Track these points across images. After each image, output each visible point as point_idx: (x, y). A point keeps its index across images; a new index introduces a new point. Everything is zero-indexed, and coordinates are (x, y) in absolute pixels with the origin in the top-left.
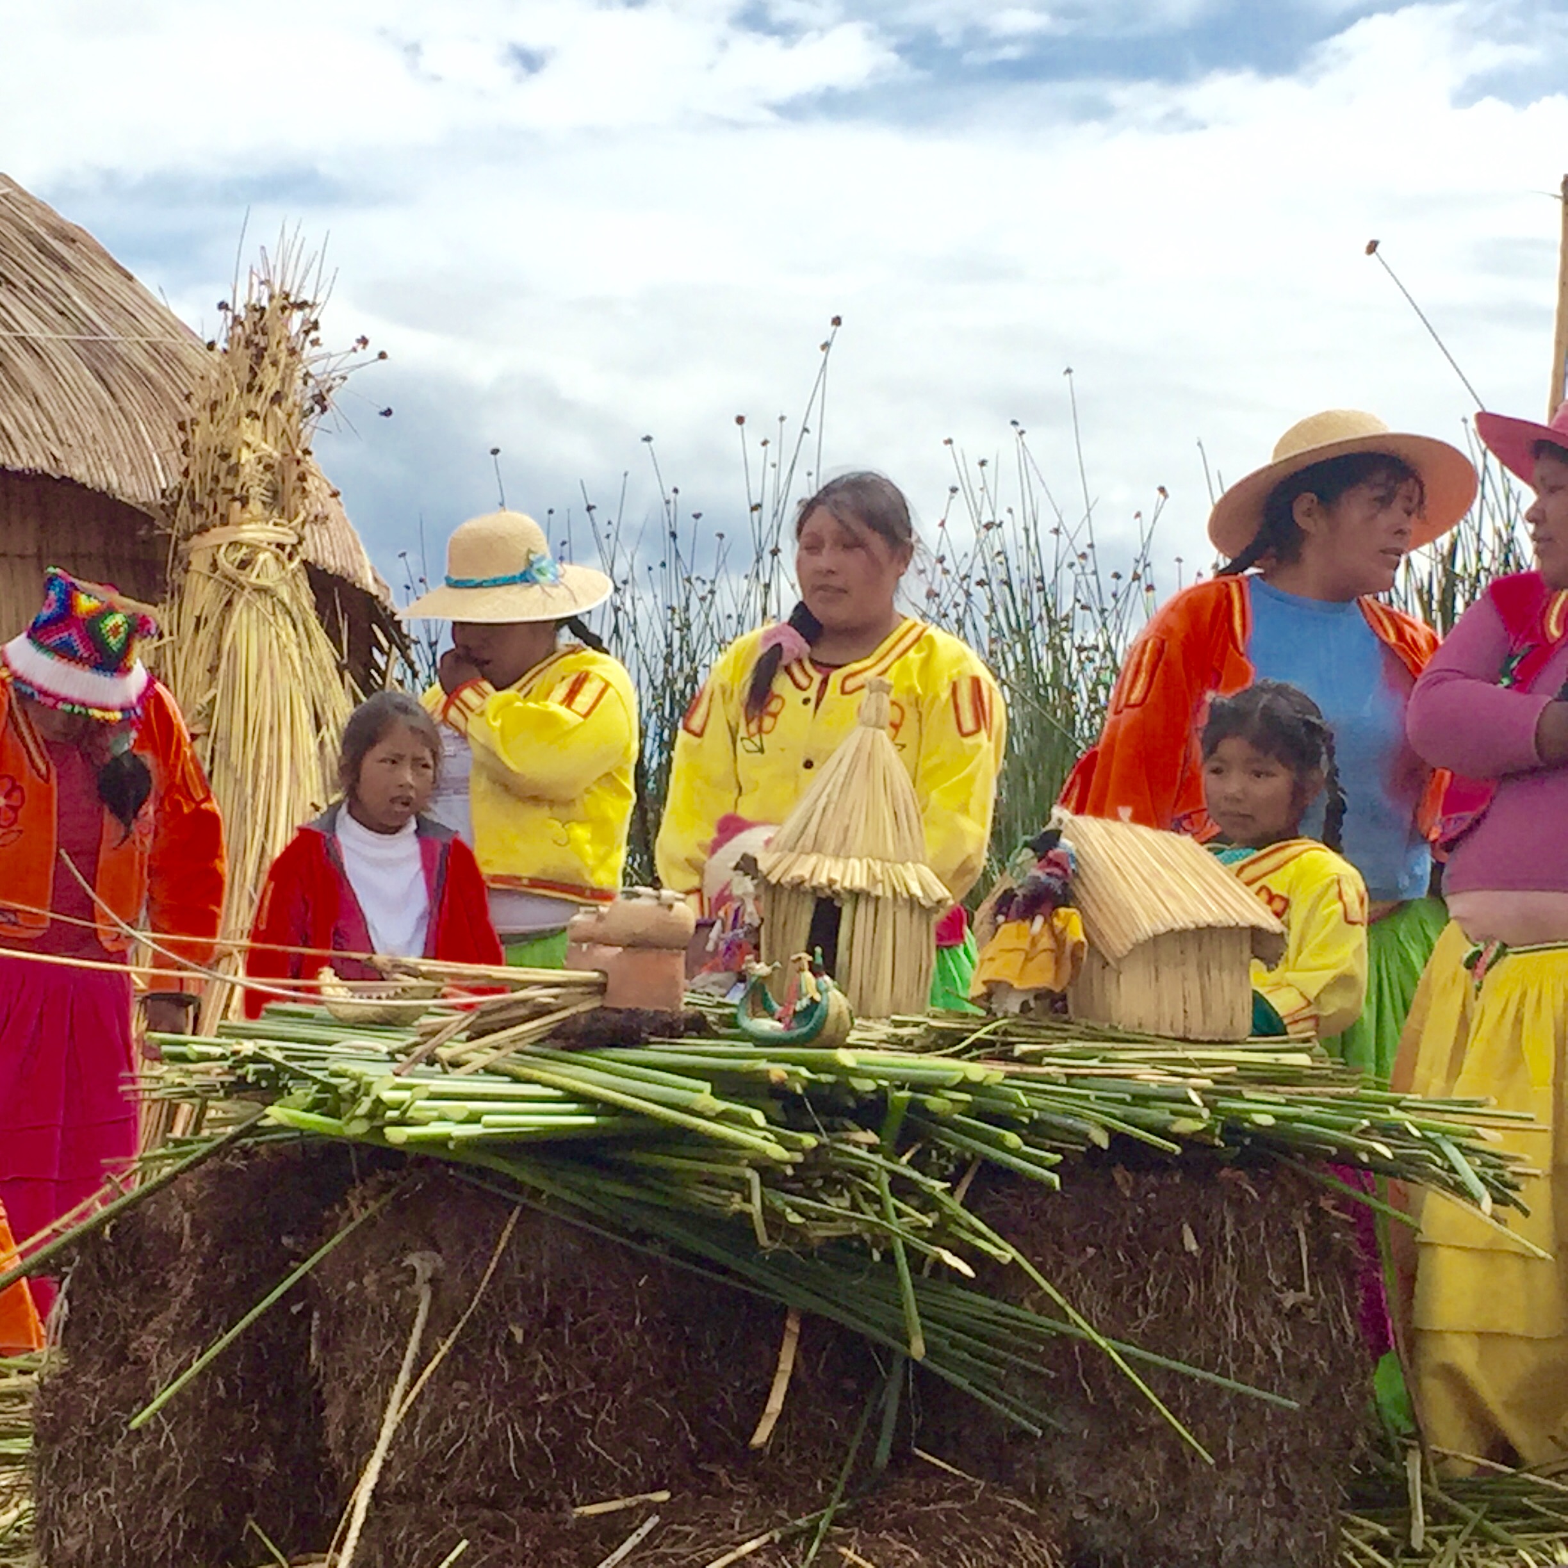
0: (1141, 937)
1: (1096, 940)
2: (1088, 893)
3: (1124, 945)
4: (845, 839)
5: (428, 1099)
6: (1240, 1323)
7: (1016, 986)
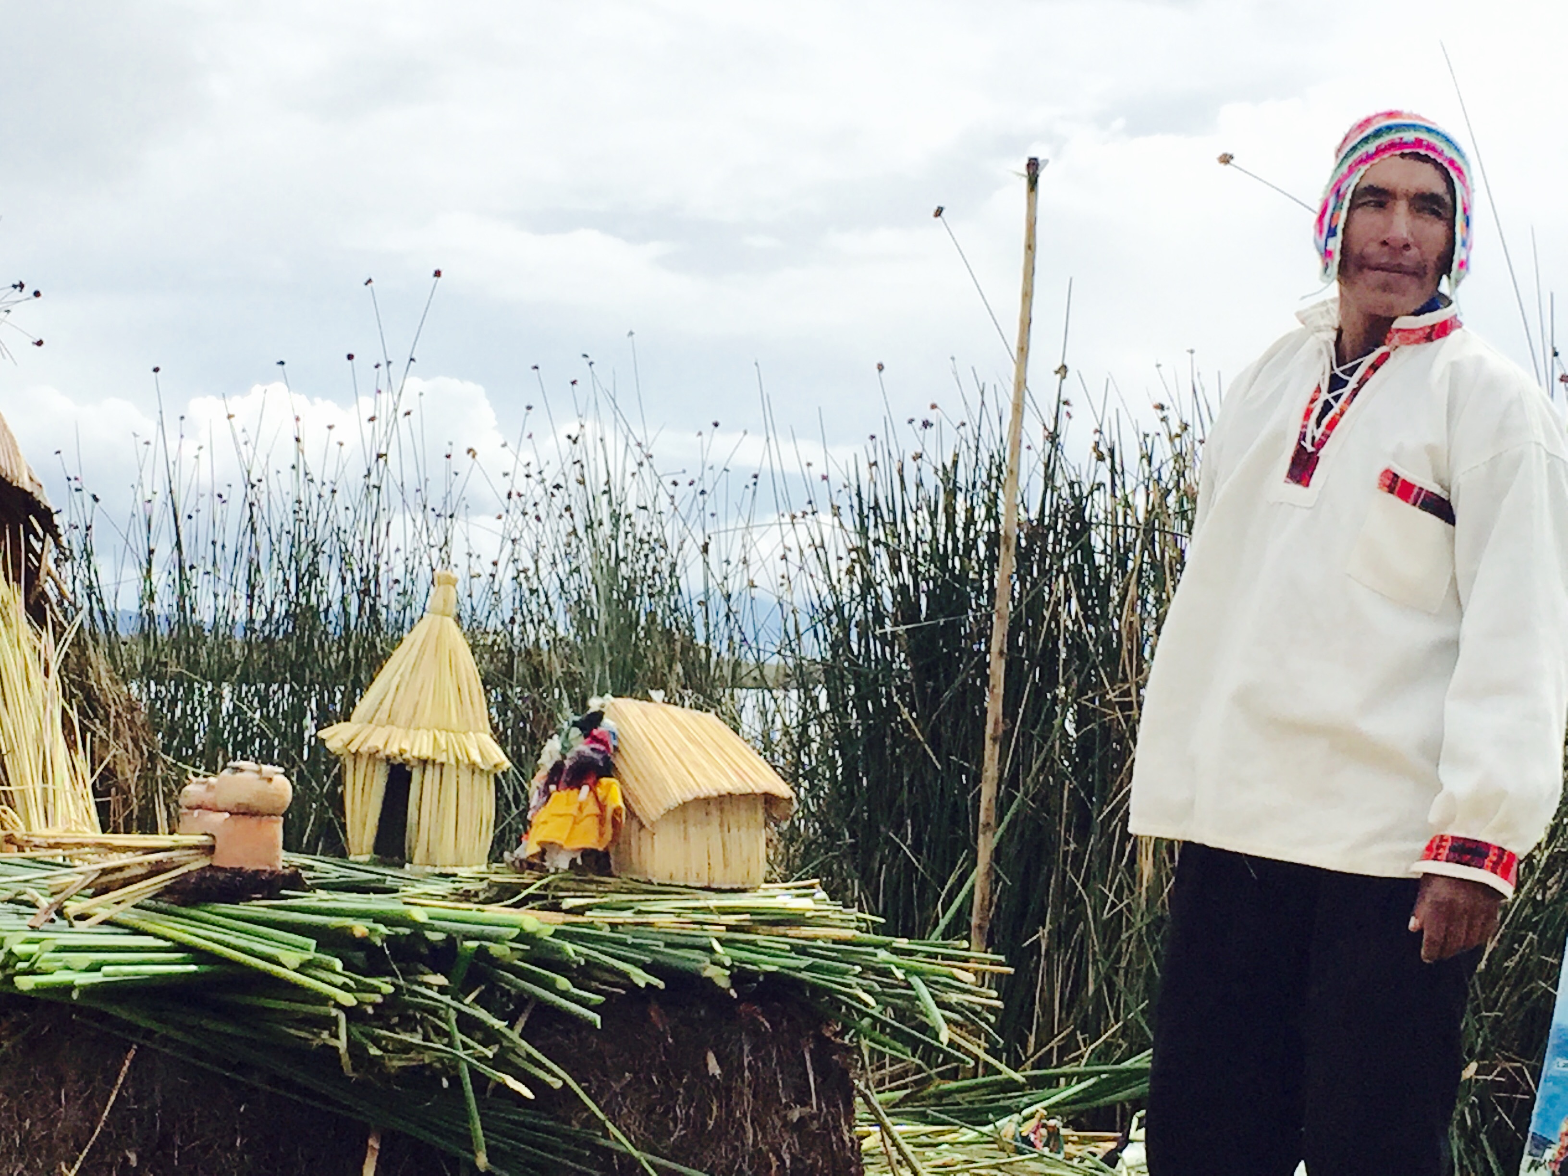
0: (673, 804)
1: (633, 805)
2: (627, 765)
3: (657, 810)
4: (415, 713)
5: (54, 951)
6: (755, 1135)
7: (565, 847)
